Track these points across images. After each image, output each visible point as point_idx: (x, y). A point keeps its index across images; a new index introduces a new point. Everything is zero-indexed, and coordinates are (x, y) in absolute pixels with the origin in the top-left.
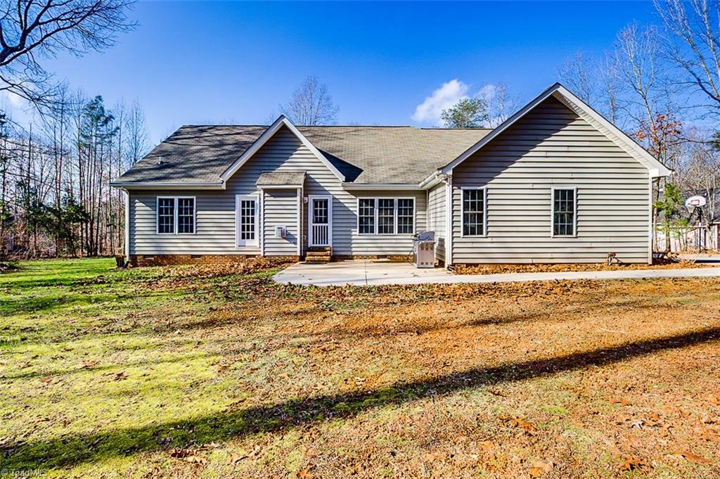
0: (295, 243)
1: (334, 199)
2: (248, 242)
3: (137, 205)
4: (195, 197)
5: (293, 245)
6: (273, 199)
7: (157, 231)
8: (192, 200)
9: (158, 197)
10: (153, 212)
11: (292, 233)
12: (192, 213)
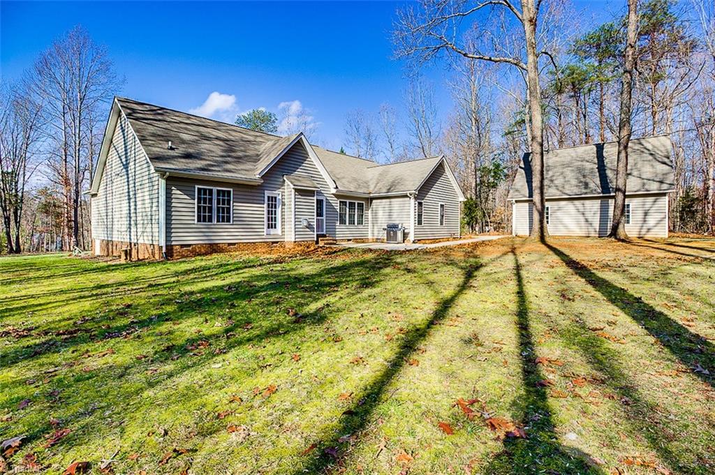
0: (314, 231)
1: (327, 199)
2: (272, 231)
3: (173, 192)
4: (232, 190)
5: (312, 233)
6: (300, 197)
7: (196, 221)
8: (229, 192)
9: (197, 187)
10: (192, 201)
11: (312, 223)
12: (229, 204)
